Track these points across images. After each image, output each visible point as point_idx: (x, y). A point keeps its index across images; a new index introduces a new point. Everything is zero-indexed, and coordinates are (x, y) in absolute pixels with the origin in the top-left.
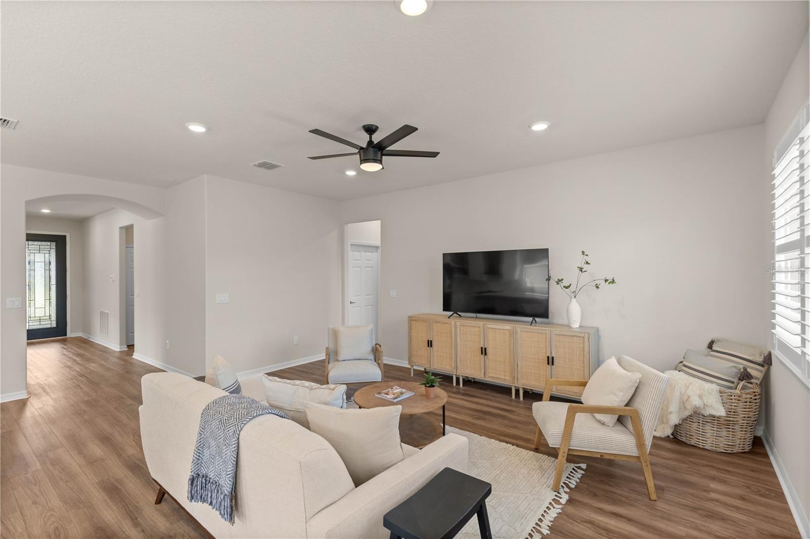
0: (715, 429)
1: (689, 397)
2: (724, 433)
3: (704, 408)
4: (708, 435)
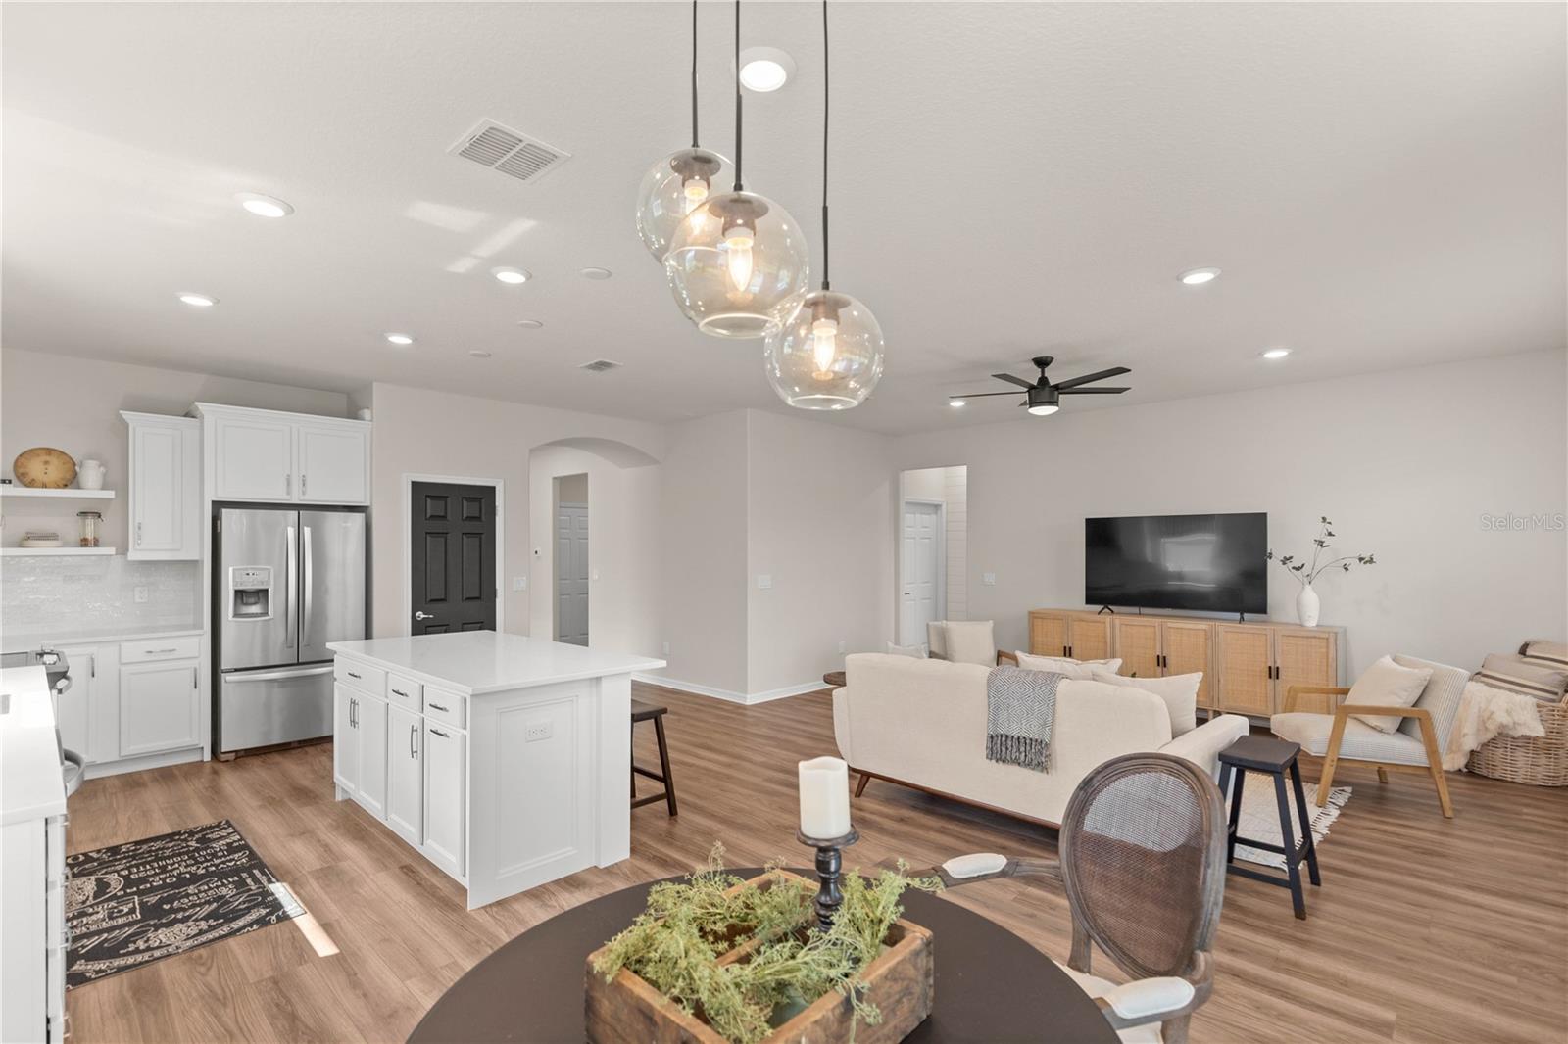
0: (1530, 755)
1: (1492, 713)
2: (1543, 760)
3: (1515, 728)
4: (1520, 764)
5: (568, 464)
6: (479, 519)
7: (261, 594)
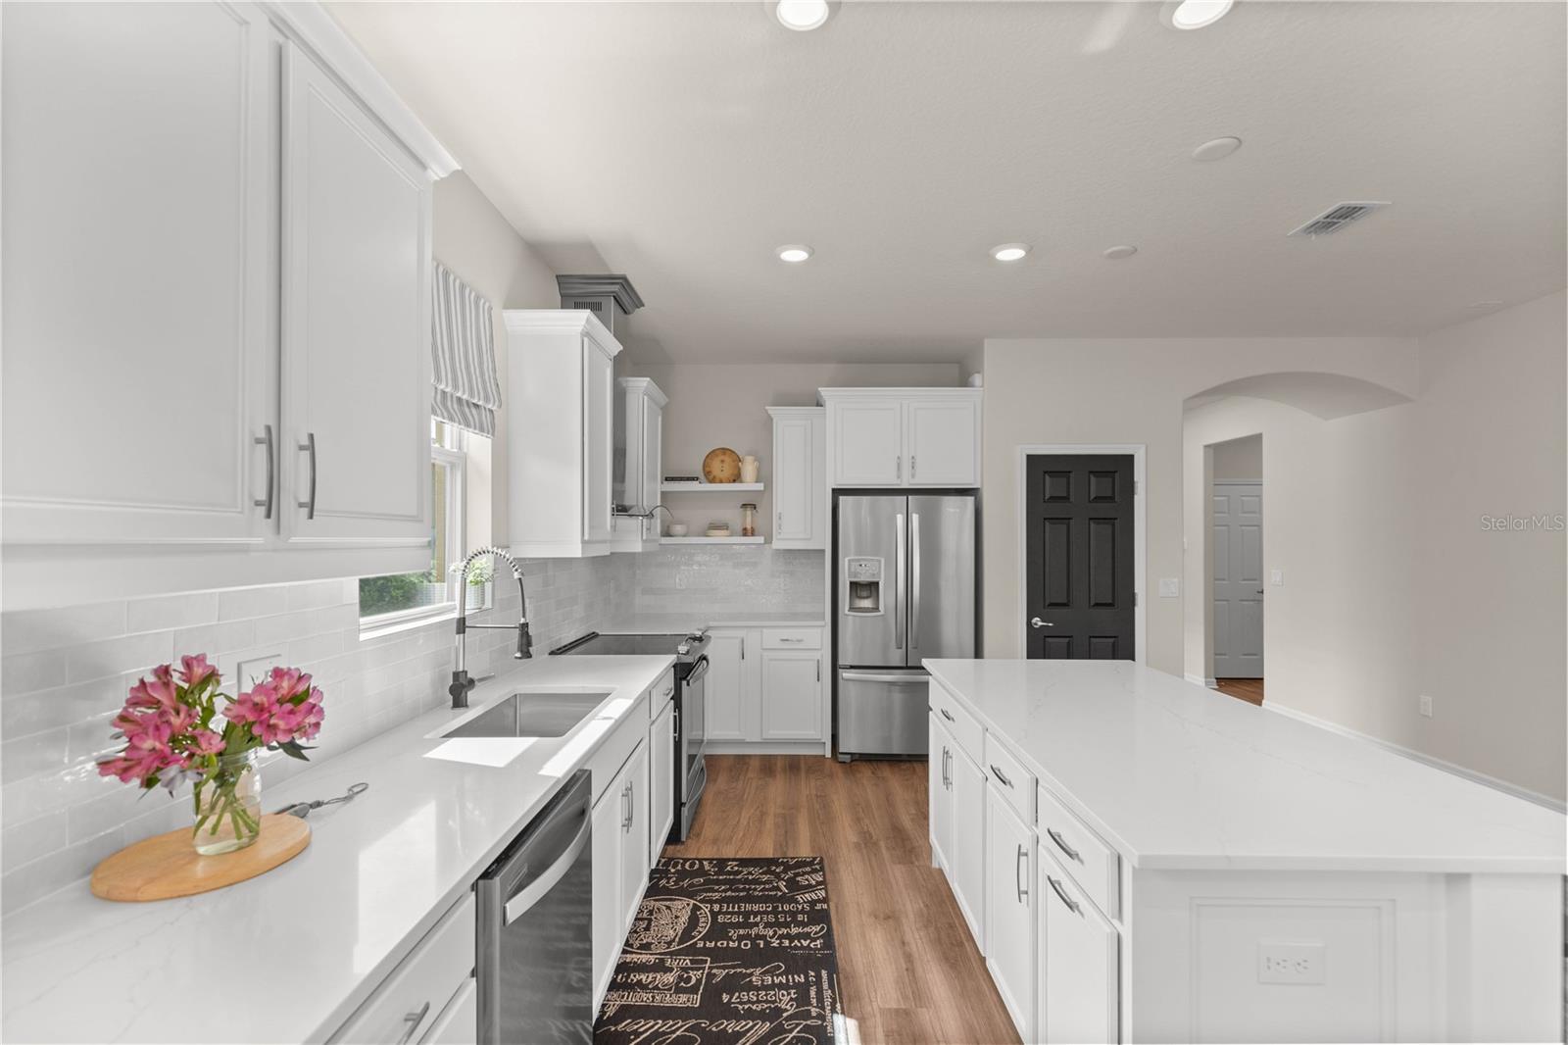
5: (1228, 424)
6: (1111, 499)
7: (872, 587)
